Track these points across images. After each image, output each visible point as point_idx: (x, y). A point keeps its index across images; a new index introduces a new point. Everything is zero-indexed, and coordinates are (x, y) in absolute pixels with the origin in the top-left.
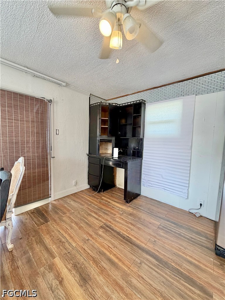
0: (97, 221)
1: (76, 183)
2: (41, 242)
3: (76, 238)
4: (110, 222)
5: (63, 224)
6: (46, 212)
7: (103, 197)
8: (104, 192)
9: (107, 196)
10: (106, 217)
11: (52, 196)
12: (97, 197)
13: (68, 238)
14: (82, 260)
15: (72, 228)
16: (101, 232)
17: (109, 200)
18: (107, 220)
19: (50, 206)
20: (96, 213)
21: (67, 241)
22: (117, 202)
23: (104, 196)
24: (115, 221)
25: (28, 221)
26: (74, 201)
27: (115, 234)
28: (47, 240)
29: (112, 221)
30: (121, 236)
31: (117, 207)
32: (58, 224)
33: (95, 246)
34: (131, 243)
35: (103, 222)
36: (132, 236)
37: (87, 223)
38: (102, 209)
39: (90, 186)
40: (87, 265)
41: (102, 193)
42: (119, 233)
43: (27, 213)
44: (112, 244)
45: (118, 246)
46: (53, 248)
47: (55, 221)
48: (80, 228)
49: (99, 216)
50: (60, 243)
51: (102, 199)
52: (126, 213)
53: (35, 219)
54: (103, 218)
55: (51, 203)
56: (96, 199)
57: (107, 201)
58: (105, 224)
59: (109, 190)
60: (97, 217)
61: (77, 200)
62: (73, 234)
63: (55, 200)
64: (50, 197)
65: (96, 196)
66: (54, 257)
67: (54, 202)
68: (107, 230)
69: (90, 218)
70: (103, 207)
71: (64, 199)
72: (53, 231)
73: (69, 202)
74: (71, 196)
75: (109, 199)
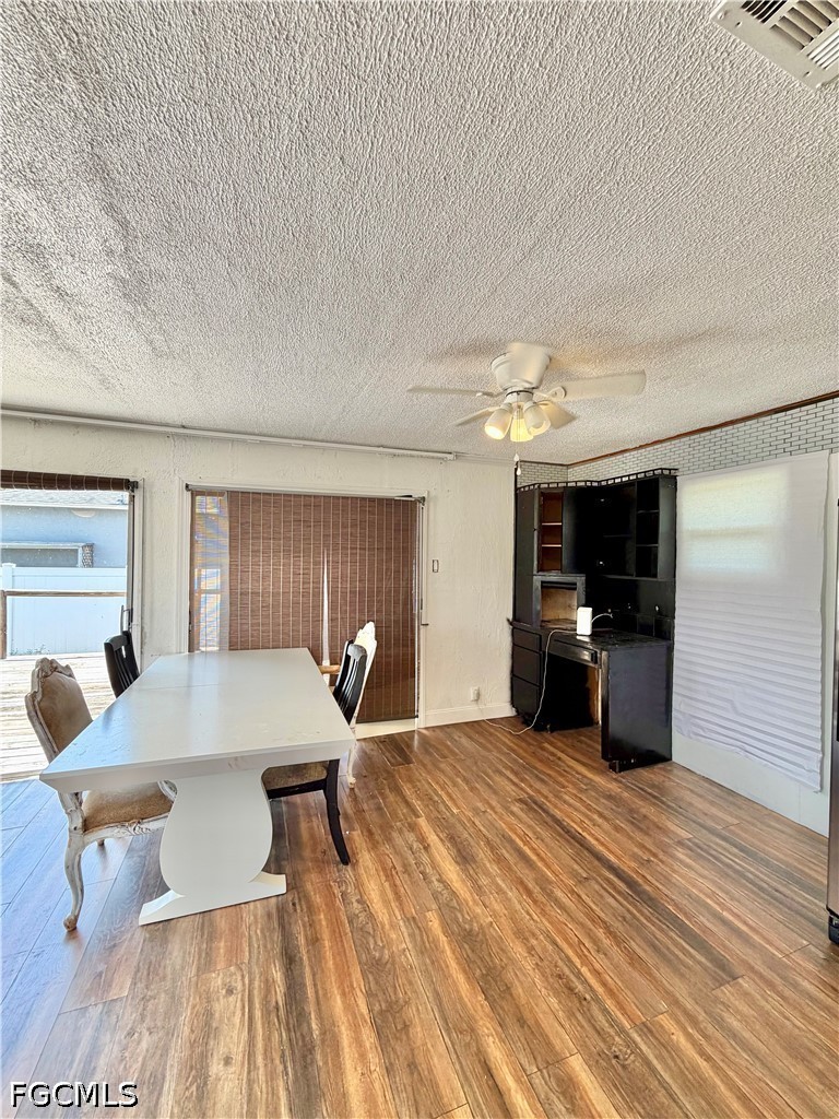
0: (514, 788)
1: (479, 695)
2: (397, 790)
3: (461, 802)
4: (546, 798)
5: (438, 774)
6: (409, 746)
7: (546, 745)
8: (555, 734)
9: (559, 744)
10: (538, 785)
11: (421, 714)
12: (531, 741)
13: (445, 798)
14: (466, 835)
15: (455, 784)
16: (516, 808)
17: (560, 754)
18: (540, 793)
19: (416, 737)
20: (516, 774)
21: (444, 802)
22: (584, 764)
23: (551, 744)
24: (560, 798)
25: (375, 753)
26: (470, 738)
27: (548, 820)
28: (408, 791)
29: (550, 796)
30: (563, 828)
31: (578, 773)
32: (429, 773)
33: (497, 825)
34: (581, 845)
35: (527, 793)
36: (592, 835)
37: (488, 785)
38: (536, 769)
39: (517, 711)
40: (473, 843)
41: (547, 735)
42: (558, 822)
43: (372, 739)
44: (535, 833)
45: (548, 840)
46: (418, 805)
47: (424, 765)
48: (473, 789)
49: (523, 780)
50: (429, 800)
51: (543, 749)
52: (596, 791)
53: (387, 754)
54: (531, 786)
55: (419, 732)
56: (523, 744)
57: (553, 754)
58: (530, 797)
59: (571, 731)
60: (516, 780)
61: (476, 736)
62: (456, 794)
63: (426, 728)
64: (417, 716)
65: (528, 739)
66: (418, 816)
67: (424, 732)
68: (531, 809)
69: (498, 778)
70: (538, 765)
71: (448, 730)
72: (419, 781)
73: (456, 738)
74: (465, 727)
75: (562, 752)
